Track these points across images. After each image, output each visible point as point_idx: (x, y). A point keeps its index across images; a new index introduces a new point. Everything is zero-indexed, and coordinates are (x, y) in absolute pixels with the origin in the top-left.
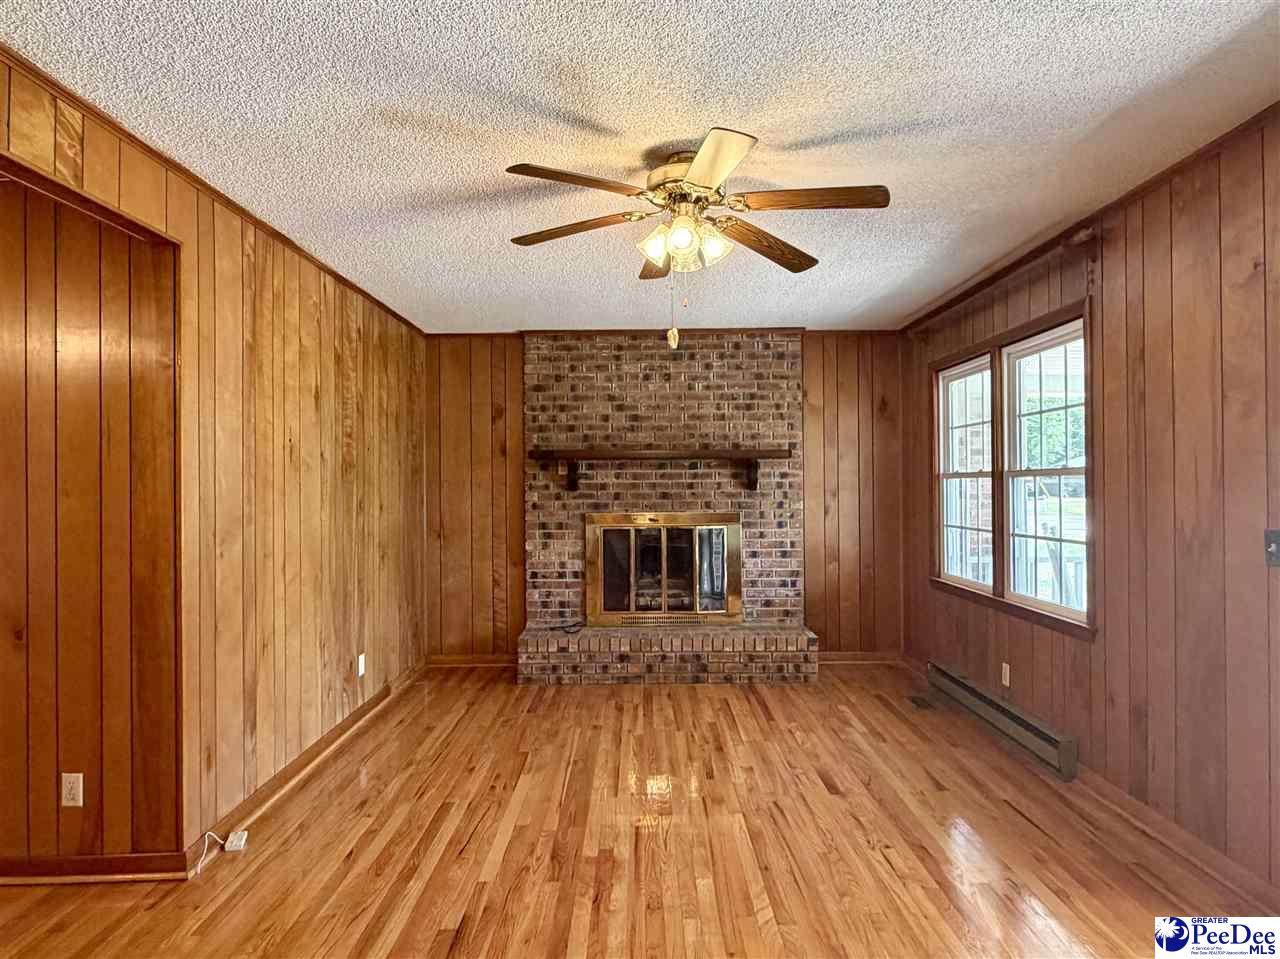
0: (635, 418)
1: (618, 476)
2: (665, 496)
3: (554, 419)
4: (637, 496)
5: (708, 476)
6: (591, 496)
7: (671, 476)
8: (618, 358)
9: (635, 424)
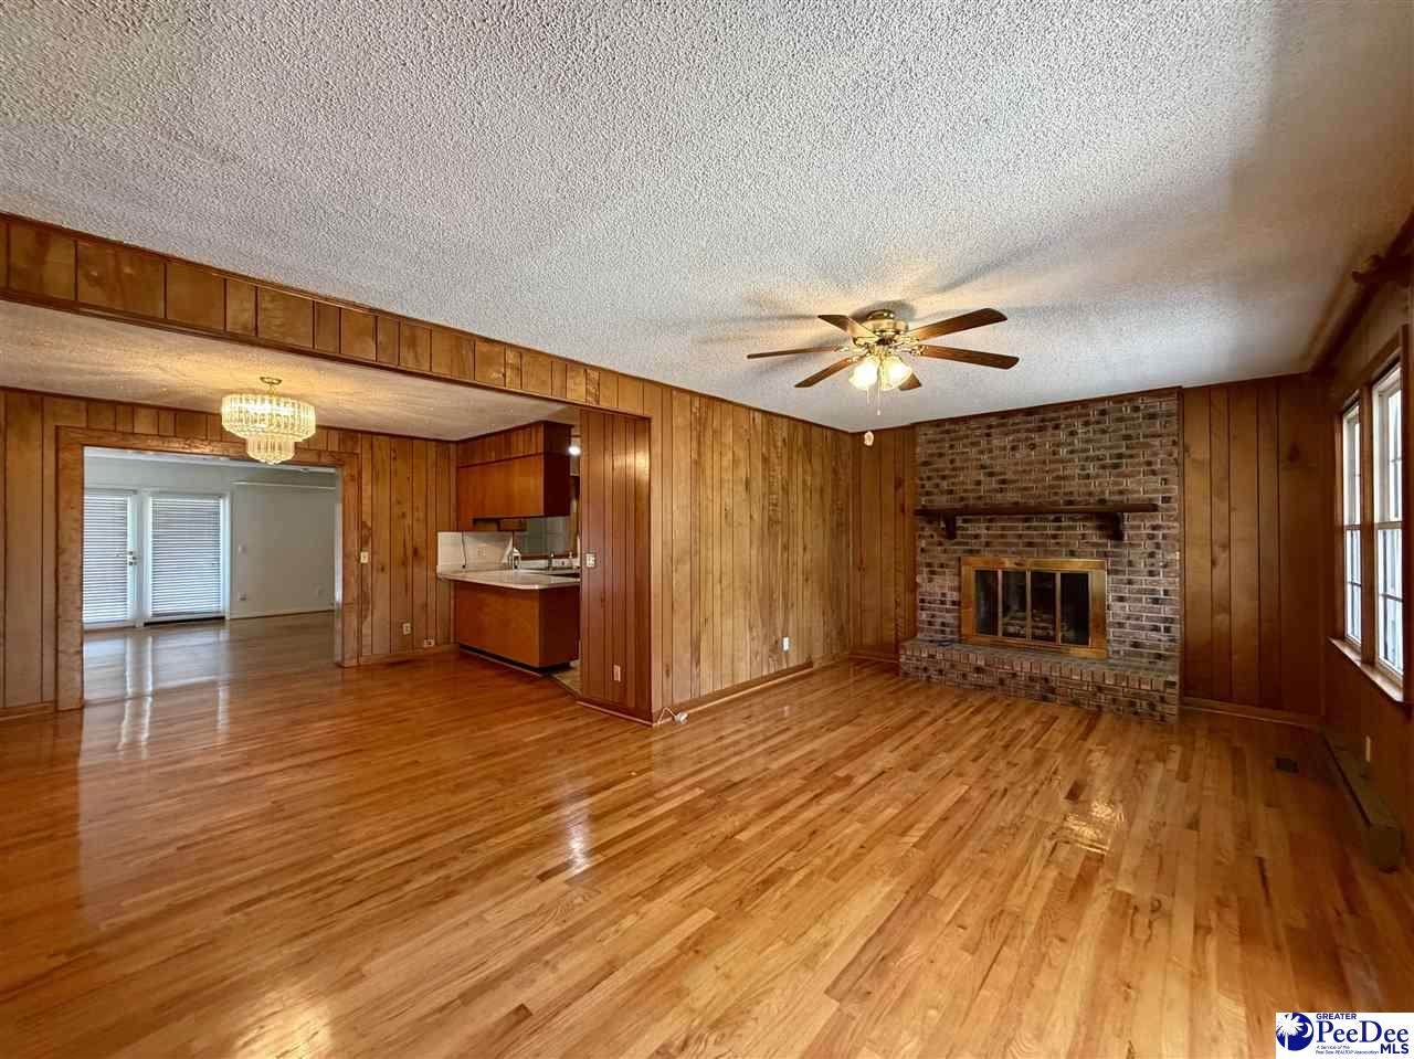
0: (1003, 482)
1: (988, 529)
2: (1030, 544)
3: (937, 486)
4: (1006, 544)
5: (1074, 528)
6: (967, 544)
7: (1035, 529)
8: (988, 435)
9: (1003, 486)
